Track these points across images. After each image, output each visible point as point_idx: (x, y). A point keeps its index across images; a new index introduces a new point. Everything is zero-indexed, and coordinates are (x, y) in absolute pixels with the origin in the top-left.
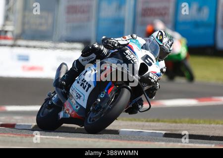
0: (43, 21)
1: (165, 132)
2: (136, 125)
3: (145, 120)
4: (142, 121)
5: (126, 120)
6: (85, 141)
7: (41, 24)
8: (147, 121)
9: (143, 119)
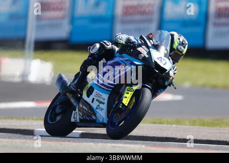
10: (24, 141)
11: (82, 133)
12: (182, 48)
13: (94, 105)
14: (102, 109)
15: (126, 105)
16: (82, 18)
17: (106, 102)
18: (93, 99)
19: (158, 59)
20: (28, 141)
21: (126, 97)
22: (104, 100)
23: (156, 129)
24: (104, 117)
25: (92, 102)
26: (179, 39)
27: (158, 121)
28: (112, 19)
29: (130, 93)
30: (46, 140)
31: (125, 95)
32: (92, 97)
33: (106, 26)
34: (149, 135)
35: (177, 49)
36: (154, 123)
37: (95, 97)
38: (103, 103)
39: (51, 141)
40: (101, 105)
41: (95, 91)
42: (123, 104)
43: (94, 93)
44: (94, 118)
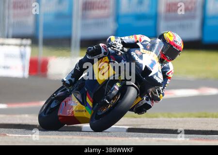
1: (128, 127)
6: (59, 138)
10: (70, 137)
11: (129, 129)
16: (126, 16)
20: (75, 137)
23: (202, 123)
27: (204, 115)
28: (155, 17)
30: (93, 136)
33: (150, 23)
34: (194, 129)
36: (199, 117)
39: (97, 136)
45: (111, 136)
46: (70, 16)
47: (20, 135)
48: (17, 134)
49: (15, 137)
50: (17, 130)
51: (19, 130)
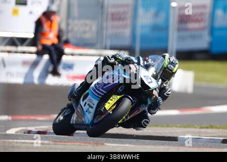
0: (87, 28)
2: (193, 132)
3: (199, 127)
4: (196, 128)
5: (180, 127)
7: (85, 32)
8: (201, 128)
9: (196, 126)
12: (172, 67)
13: (85, 108)
14: (90, 112)
15: (107, 109)
17: (95, 107)
18: (86, 103)
19: (144, 76)
21: (109, 103)
22: (94, 105)
24: (90, 119)
25: (85, 106)
26: (169, 59)
29: (114, 100)
31: (109, 101)
32: (85, 101)
35: (167, 68)
37: (87, 102)
38: (92, 108)
40: (90, 109)
41: (89, 96)
42: (105, 108)
43: (88, 98)
44: (83, 120)
45: (207, 147)
46: (166, 28)
47: (117, 145)
48: (115, 143)
49: (113, 146)
50: (114, 139)
51: (117, 139)
